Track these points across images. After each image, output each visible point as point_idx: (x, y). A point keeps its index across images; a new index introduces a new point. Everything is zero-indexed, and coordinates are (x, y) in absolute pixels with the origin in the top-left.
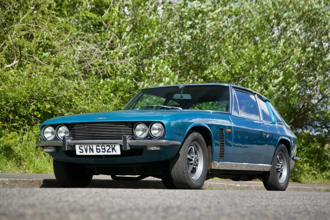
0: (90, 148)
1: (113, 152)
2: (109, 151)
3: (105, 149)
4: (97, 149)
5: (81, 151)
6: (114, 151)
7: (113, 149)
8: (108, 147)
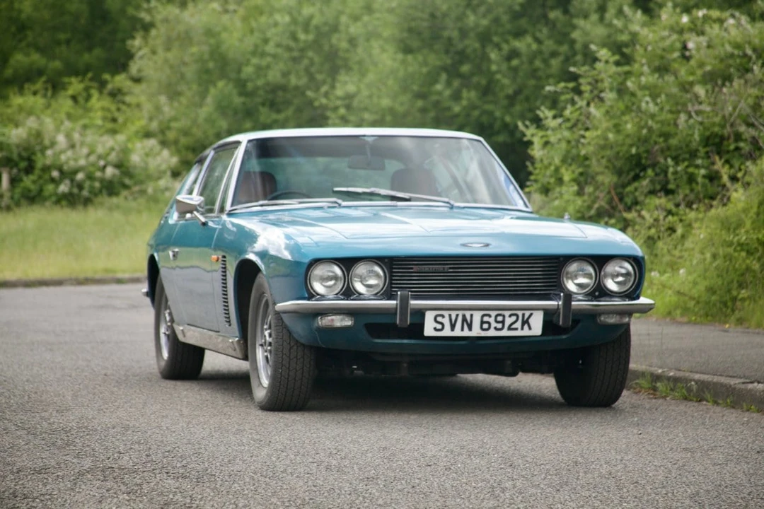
0: (464, 319)
1: (522, 329)
2: (513, 326)
3: (503, 322)
4: (482, 322)
5: (439, 327)
6: (526, 326)
7: (526, 322)
8: (514, 318)
